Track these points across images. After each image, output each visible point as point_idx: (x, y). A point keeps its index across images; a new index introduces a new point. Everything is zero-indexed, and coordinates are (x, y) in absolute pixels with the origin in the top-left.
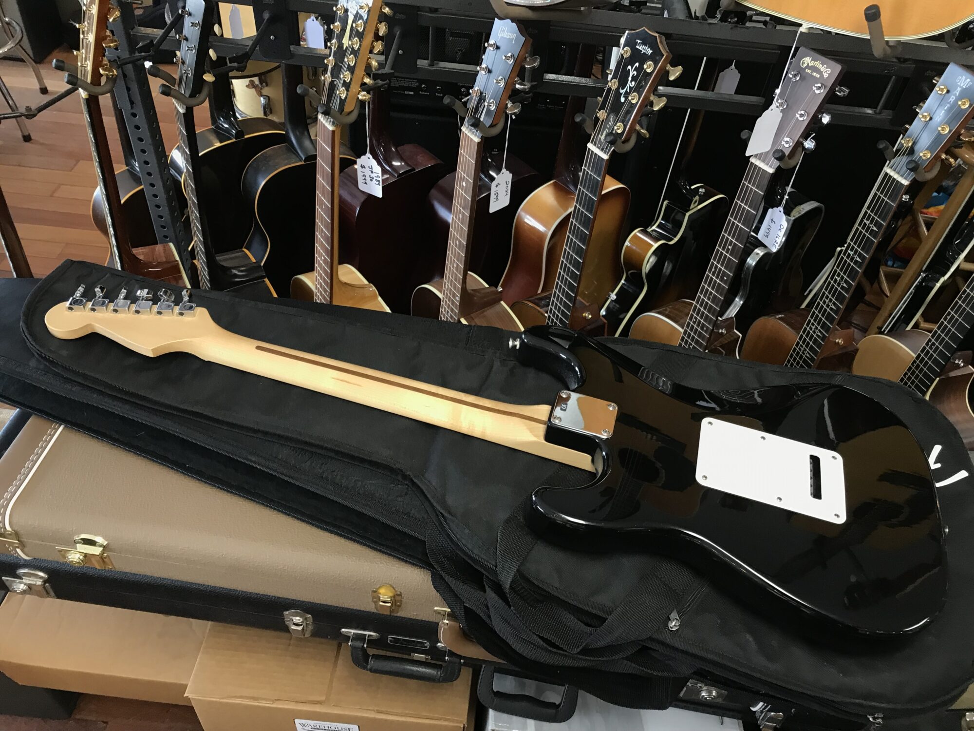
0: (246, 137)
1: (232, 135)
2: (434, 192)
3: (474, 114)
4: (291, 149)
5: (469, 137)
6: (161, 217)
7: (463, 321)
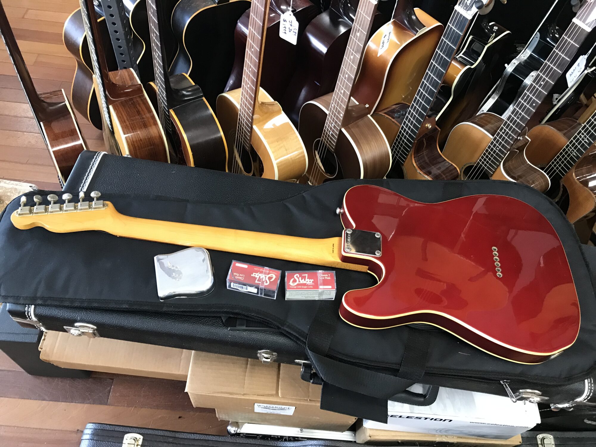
6: (120, 47)
7: (343, 130)
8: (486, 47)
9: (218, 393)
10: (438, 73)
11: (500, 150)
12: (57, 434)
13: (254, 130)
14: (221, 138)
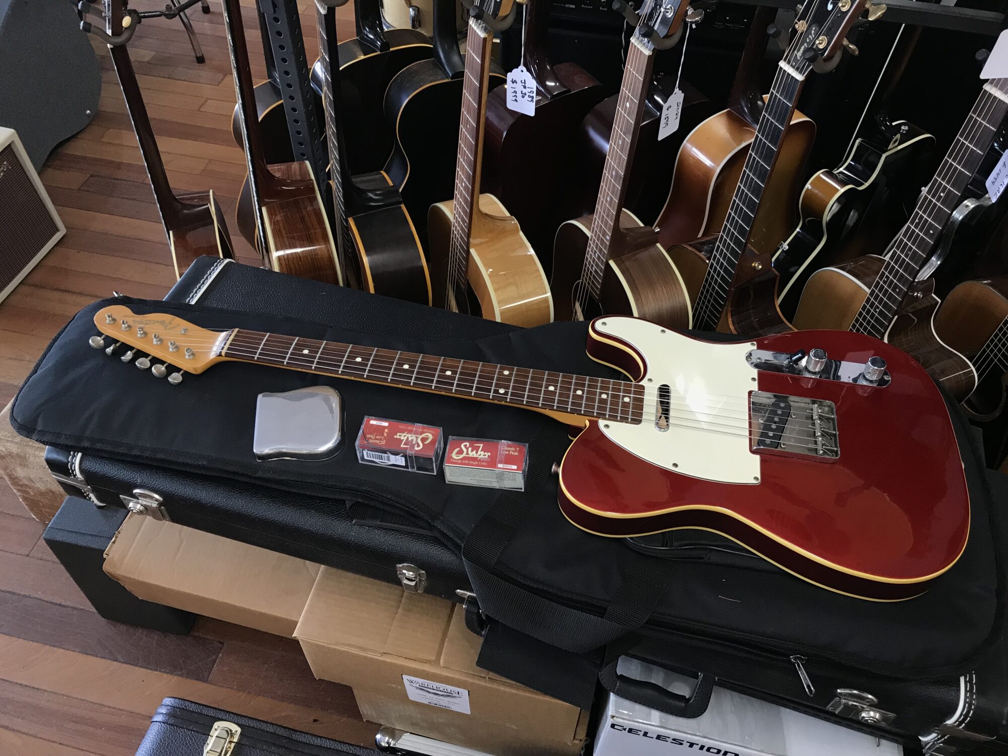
0: (391, 49)
1: (376, 47)
2: (589, 117)
3: (647, 21)
4: (439, 64)
5: (638, 49)
6: (299, 133)
7: (612, 263)
8: (884, 156)
9: (343, 644)
10: (760, 172)
11: (881, 313)
12: (123, 717)
13: (472, 257)
14: (422, 268)
